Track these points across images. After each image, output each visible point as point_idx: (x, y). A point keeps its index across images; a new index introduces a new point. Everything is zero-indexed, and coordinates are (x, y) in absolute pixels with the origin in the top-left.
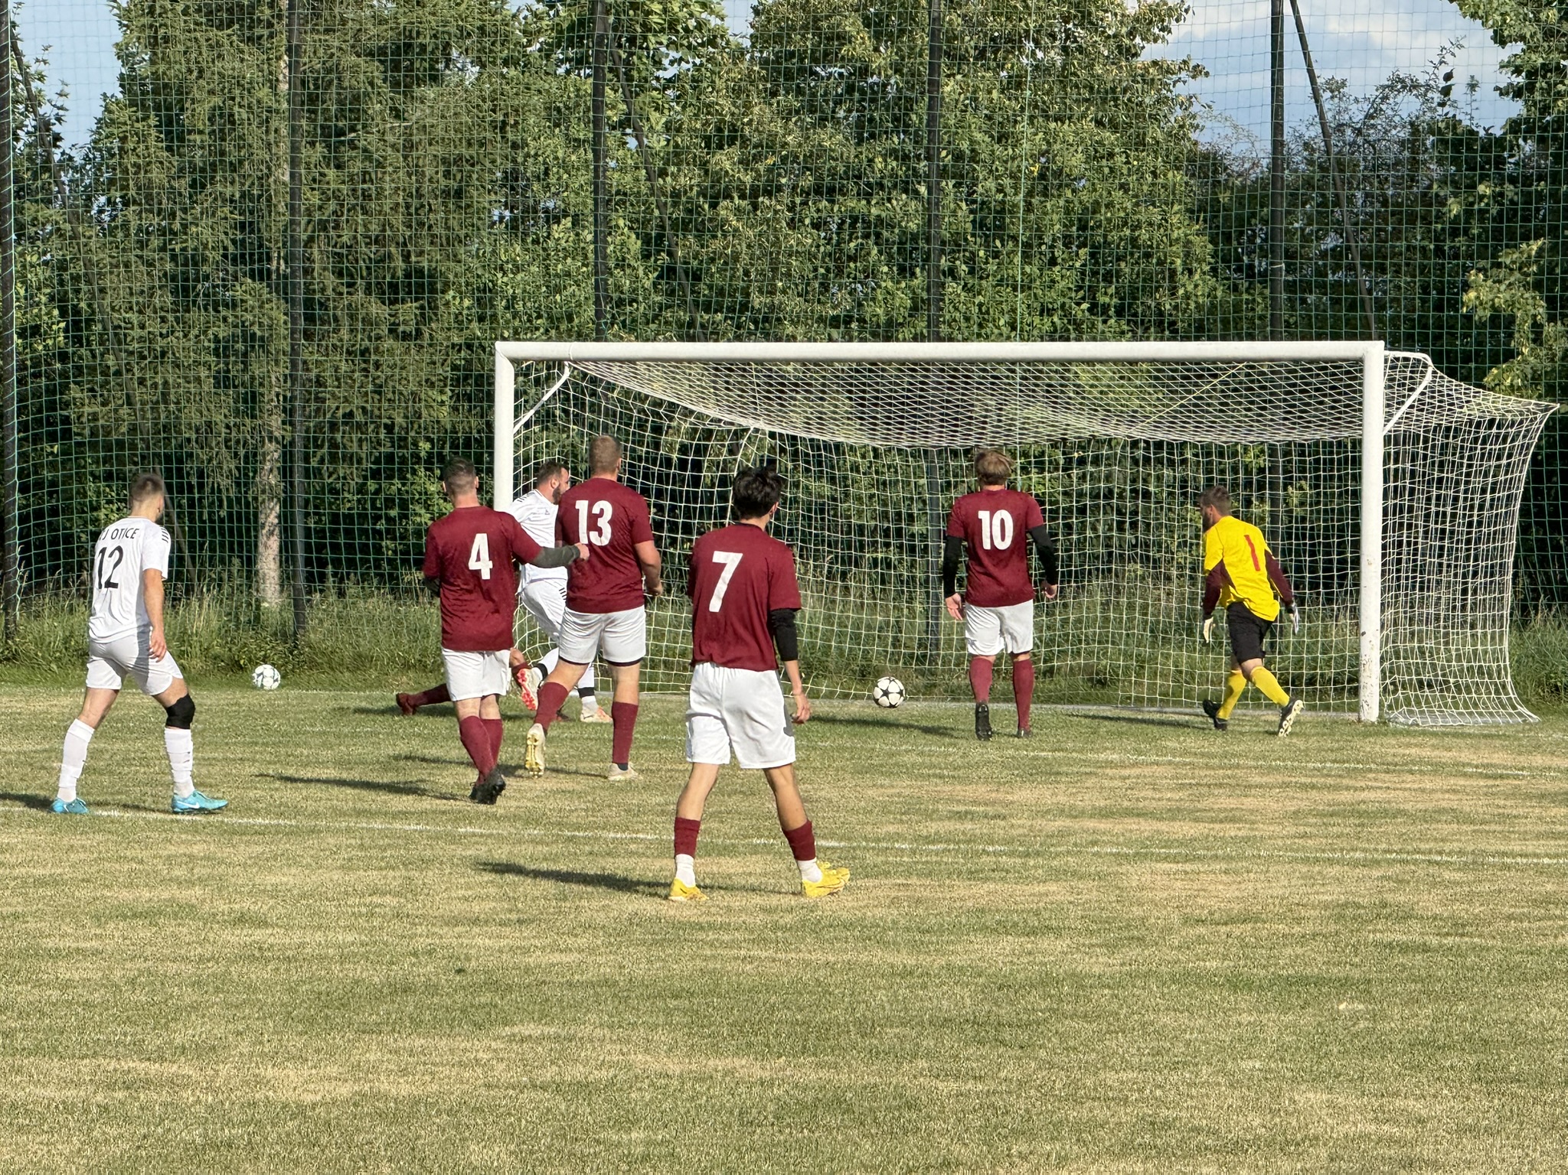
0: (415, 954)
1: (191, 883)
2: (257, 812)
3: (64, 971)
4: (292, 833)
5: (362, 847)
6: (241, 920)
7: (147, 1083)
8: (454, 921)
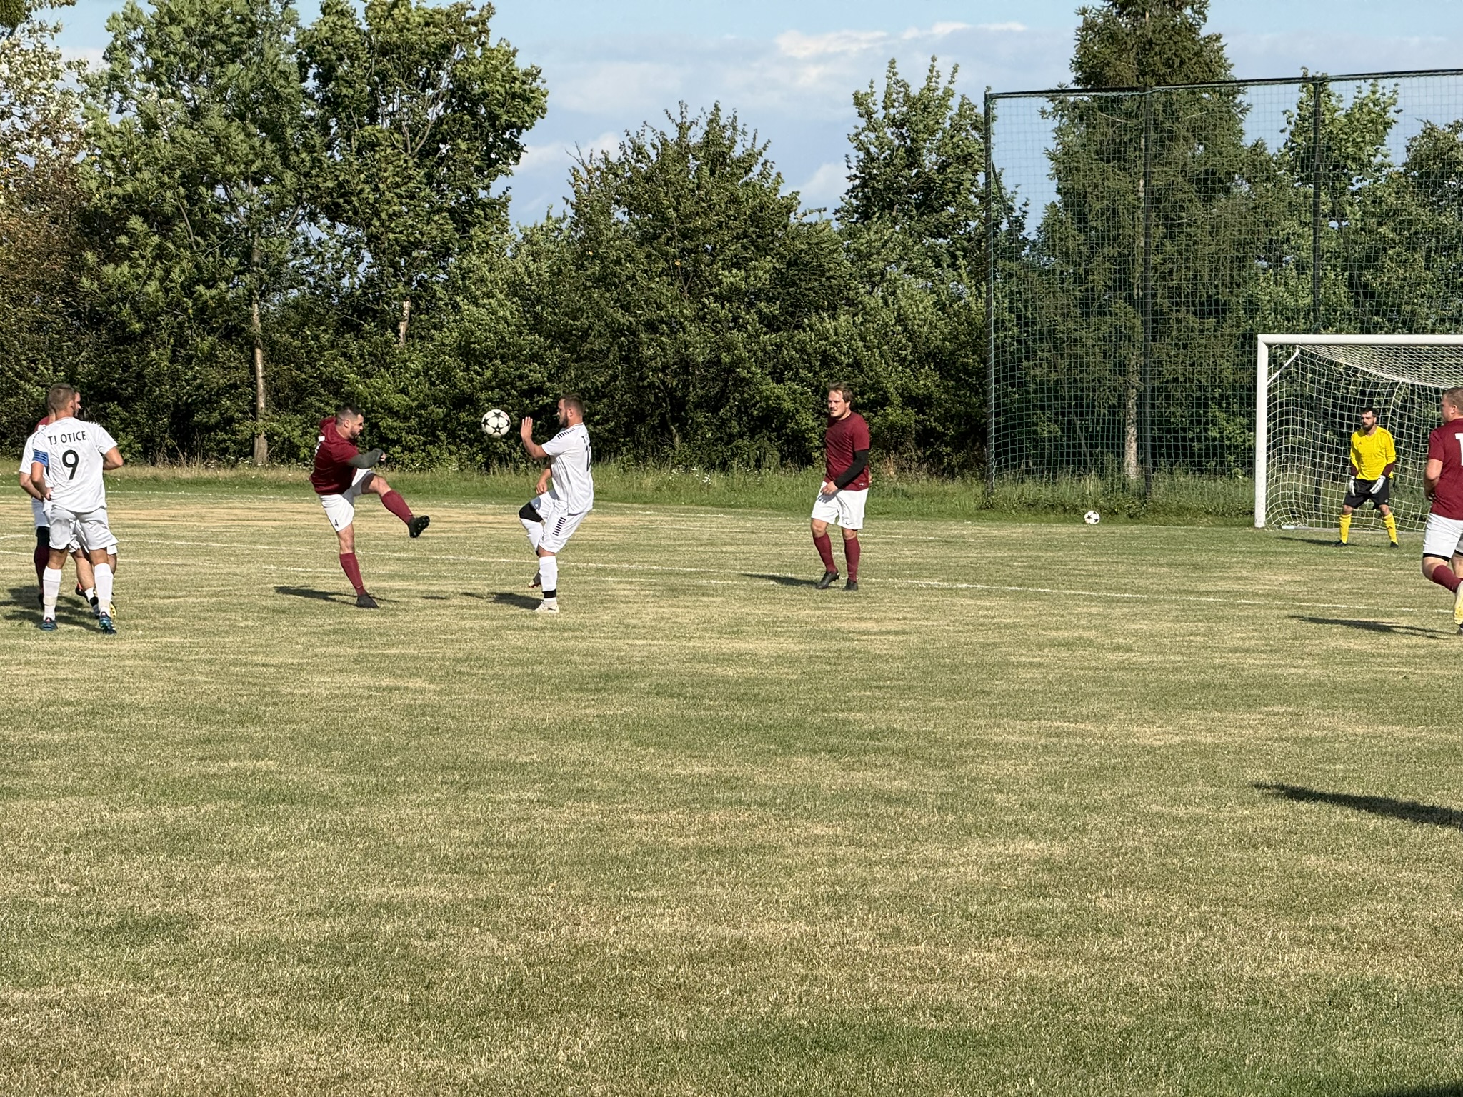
0: (1213, 668)
1: (1090, 628)
2: (1126, 591)
3: (1024, 674)
4: (1144, 602)
5: (1183, 610)
6: (1118, 648)
7: (1069, 734)
8: (1235, 650)
